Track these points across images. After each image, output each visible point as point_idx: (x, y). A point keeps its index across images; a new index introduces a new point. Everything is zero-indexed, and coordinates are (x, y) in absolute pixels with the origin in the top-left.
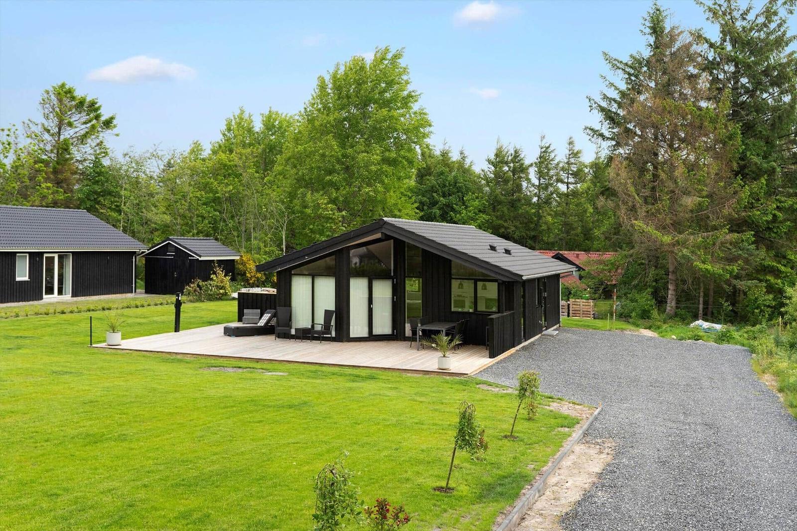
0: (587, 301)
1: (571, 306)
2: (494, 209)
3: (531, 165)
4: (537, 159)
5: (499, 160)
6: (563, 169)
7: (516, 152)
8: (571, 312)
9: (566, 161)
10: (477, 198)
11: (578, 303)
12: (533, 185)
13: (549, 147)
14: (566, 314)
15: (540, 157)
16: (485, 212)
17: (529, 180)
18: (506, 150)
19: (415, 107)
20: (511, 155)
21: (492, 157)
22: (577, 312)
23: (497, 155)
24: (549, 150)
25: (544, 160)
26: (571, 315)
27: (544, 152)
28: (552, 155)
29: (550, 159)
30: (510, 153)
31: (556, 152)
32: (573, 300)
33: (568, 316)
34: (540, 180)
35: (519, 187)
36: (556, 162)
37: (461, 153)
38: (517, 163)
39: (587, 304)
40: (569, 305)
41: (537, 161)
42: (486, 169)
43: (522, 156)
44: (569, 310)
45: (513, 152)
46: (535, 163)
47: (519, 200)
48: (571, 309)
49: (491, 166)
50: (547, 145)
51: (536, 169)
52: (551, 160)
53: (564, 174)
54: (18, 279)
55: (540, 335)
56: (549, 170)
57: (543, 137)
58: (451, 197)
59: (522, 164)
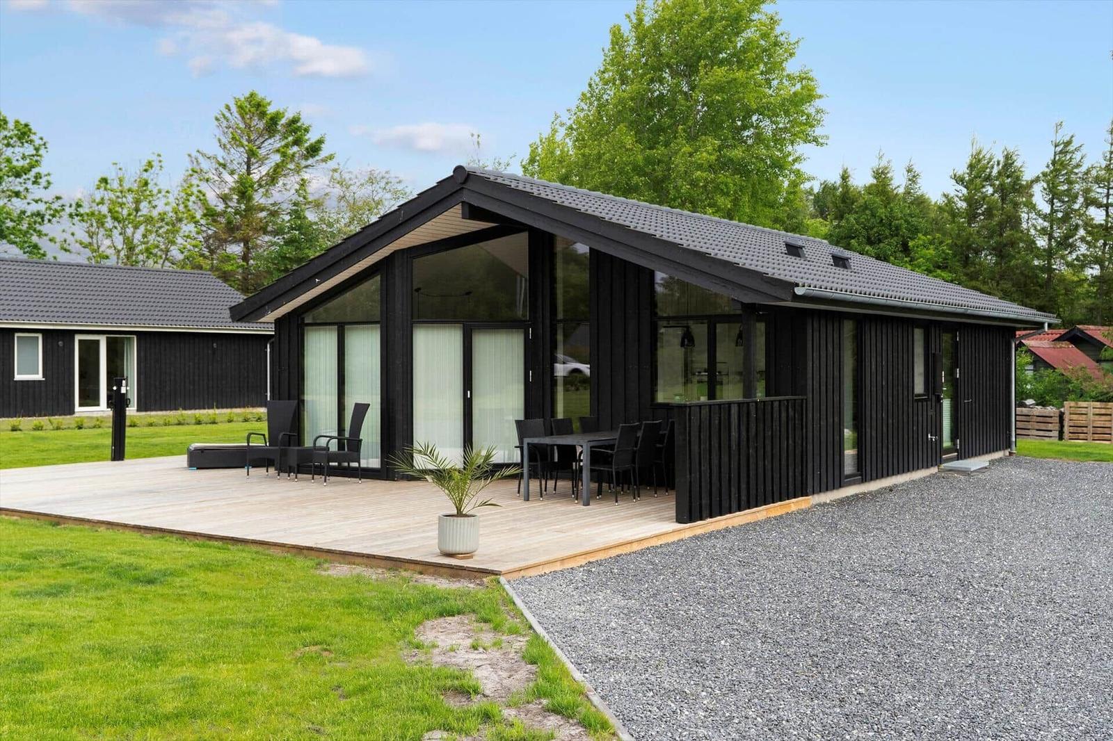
0: (1103, 405)
1: (1067, 417)
2: (966, 262)
3: (1037, 180)
4: (1048, 167)
5: (977, 173)
6: (1098, 180)
7: (1007, 157)
8: (1066, 429)
9: (1104, 164)
10: (931, 243)
11: (1084, 411)
12: (1039, 214)
13: (1069, 143)
14: (1056, 434)
15: (1054, 163)
16: (946, 267)
17: (1032, 207)
18: (988, 156)
19: (792, 67)
20: (998, 164)
21: (963, 170)
22: (1080, 430)
23: (971, 167)
24: (1071, 148)
25: (1061, 167)
26: (1066, 435)
27: (1061, 152)
28: (1077, 156)
29: (1074, 162)
30: (995, 160)
31: (1084, 150)
32: (1073, 404)
33: (1061, 437)
34: (1052, 204)
35: (1014, 222)
36: (1083, 169)
37: (909, 171)
38: (1008, 177)
39: (1103, 411)
40: (1061, 416)
41: (1047, 170)
42: (952, 193)
43: (1018, 164)
44: (1062, 426)
45: (1002, 160)
46: (1045, 174)
47: (1013, 244)
48: (1066, 424)
49: (960, 187)
50: (1066, 139)
51: (1045, 186)
52: (1073, 168)
53: (1100, 190)
54: (18, 377)
55: (934, 470)
56: (1070, 182)
57: (1059, 125)
58: (882, 245)
59: (1018, 178)
